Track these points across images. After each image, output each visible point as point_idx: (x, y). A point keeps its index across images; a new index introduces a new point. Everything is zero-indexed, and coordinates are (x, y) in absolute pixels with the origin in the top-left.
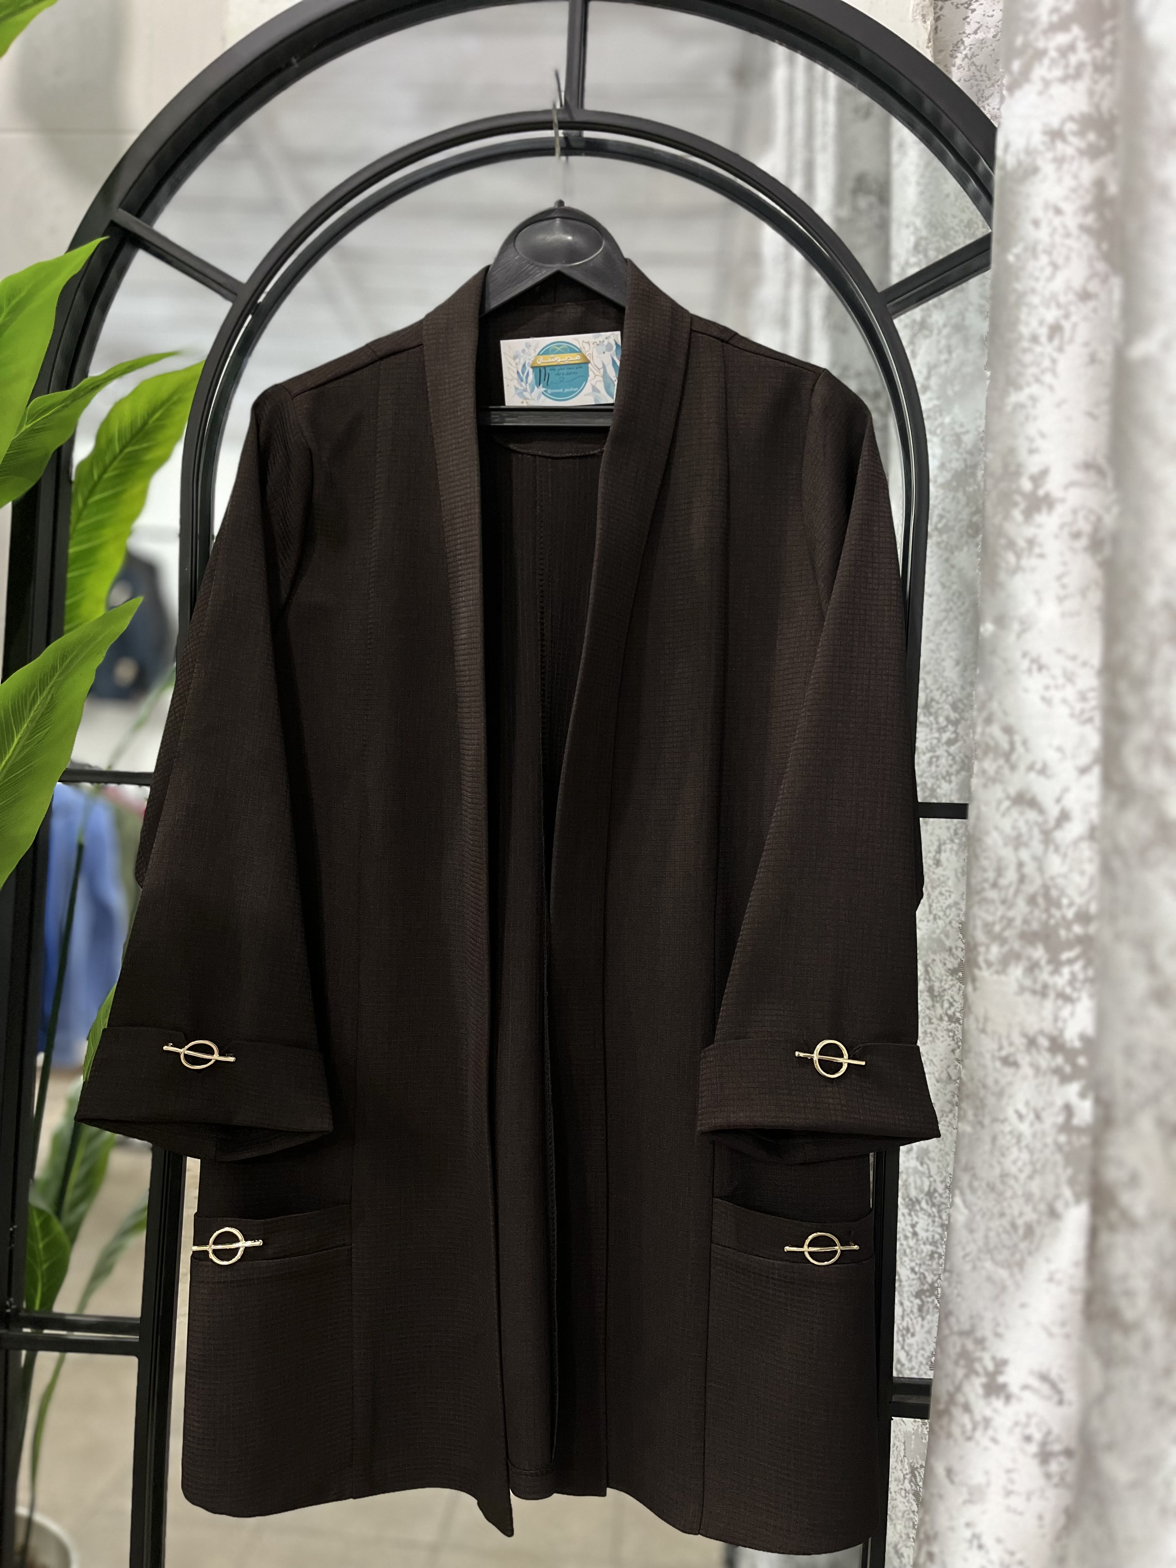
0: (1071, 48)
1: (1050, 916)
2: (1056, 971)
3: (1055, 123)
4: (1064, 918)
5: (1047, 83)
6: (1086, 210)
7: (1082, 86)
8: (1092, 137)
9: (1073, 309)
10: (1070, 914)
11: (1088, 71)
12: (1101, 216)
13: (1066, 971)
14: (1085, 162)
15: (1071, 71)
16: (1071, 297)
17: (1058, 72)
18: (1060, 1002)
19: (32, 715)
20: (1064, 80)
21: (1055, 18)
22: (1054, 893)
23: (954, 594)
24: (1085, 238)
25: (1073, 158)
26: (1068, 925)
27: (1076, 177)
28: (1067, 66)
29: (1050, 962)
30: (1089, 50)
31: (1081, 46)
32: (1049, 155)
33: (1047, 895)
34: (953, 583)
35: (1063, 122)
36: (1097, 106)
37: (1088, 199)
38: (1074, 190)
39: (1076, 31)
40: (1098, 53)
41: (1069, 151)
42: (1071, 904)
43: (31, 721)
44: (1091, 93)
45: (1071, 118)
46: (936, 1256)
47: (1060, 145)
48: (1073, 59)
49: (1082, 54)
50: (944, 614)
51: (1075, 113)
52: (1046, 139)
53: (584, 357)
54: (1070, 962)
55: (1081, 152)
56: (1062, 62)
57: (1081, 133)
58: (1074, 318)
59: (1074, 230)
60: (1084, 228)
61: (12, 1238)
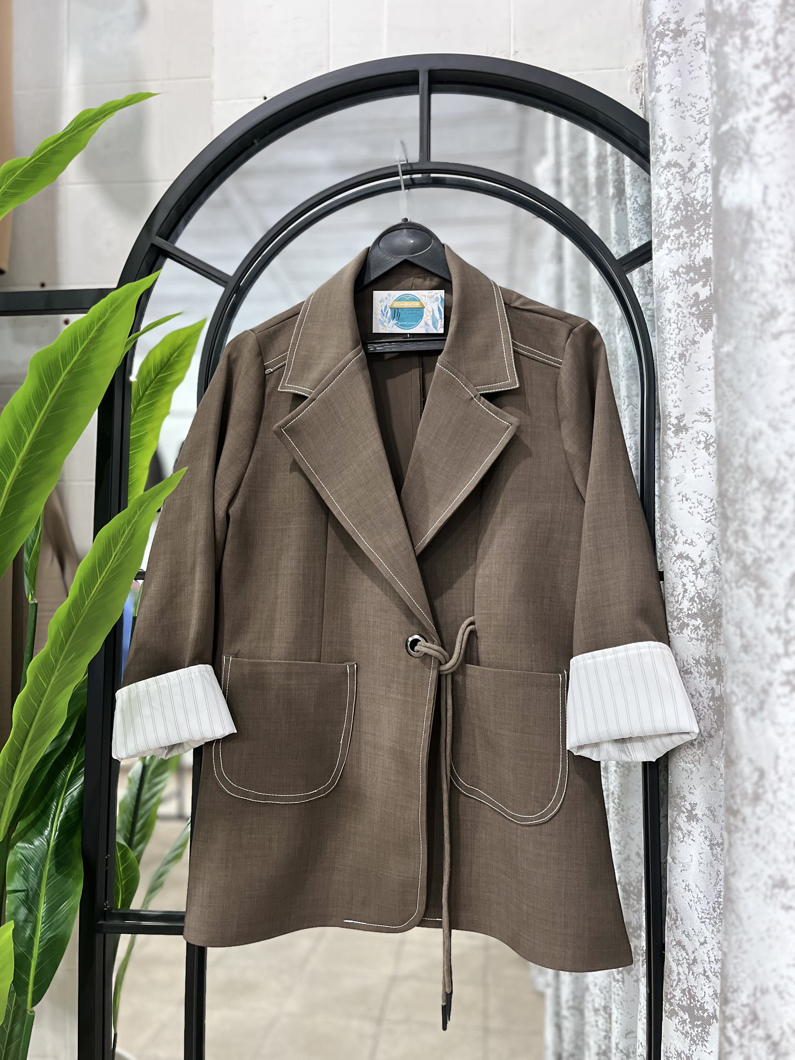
19: (122, 540)
43: (122, 544)
53: (422, 304)
61: (107, 863)
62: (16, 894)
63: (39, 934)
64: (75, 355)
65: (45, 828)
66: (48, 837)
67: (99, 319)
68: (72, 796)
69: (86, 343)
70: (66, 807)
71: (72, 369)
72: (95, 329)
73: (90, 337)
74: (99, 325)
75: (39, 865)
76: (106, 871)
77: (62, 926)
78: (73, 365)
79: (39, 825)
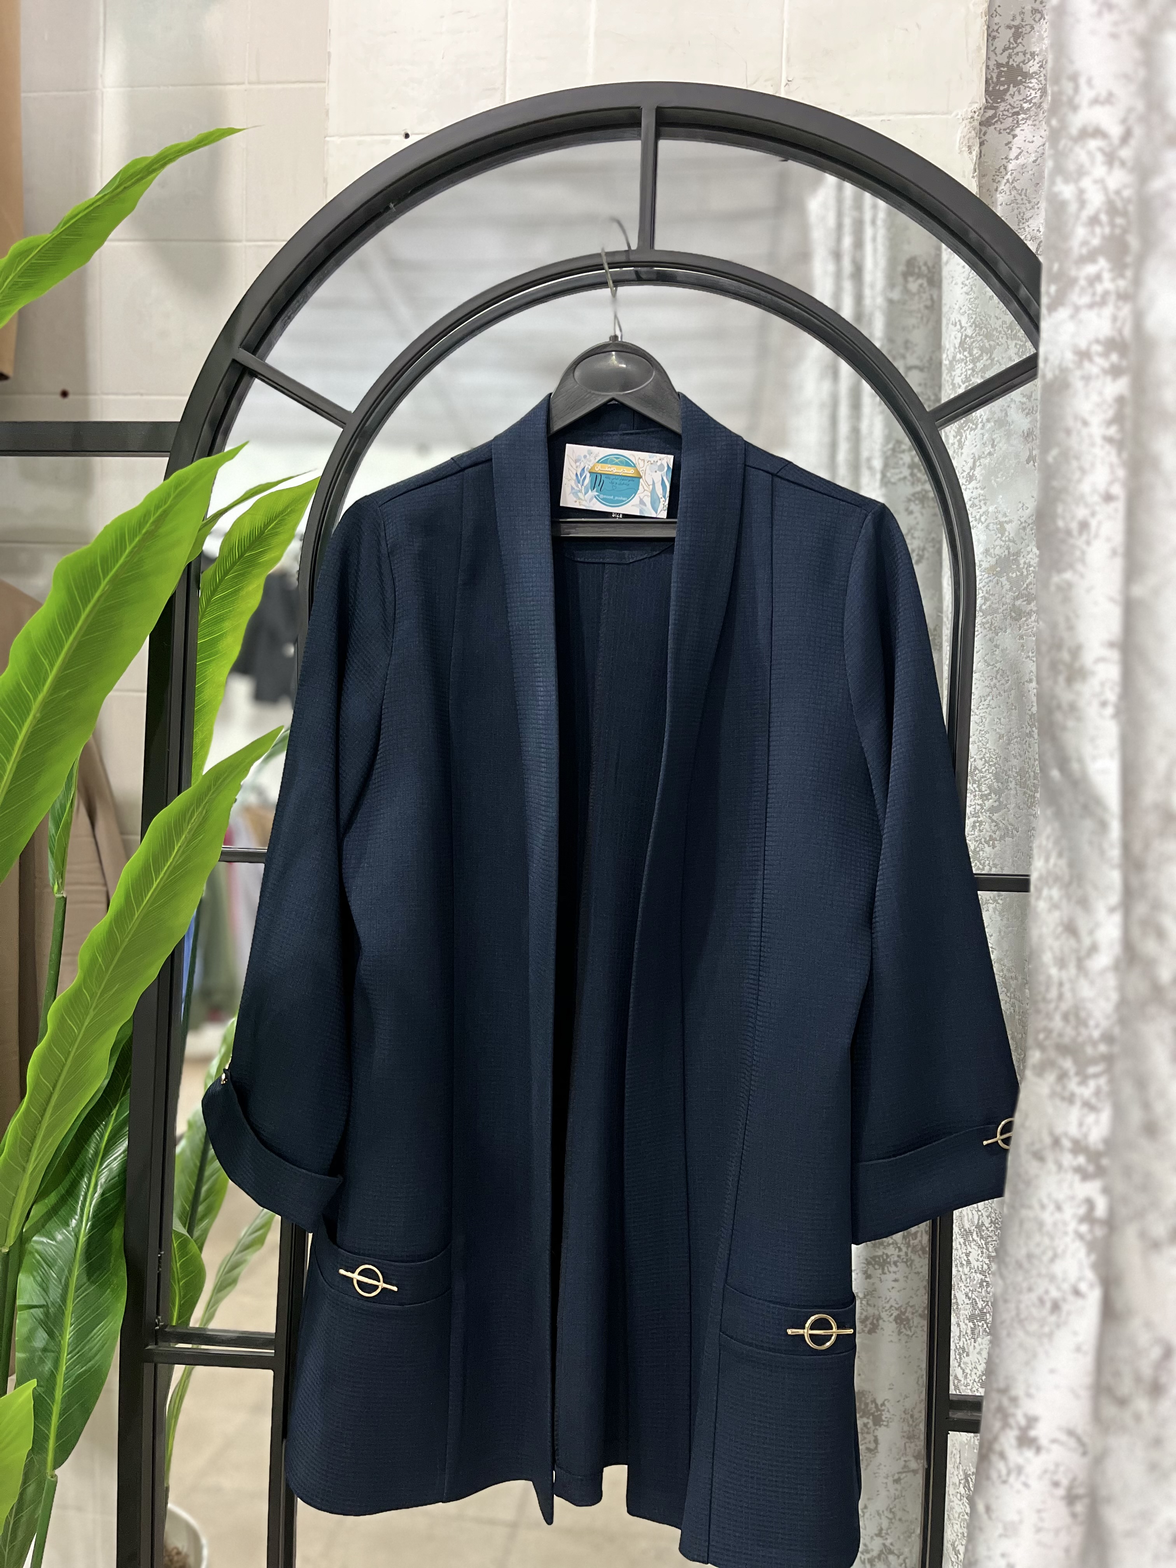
0: (1098, 278)
1: (1079, 1034)
2: (1083, 1082)
3: (1083, 345)
4: (1090, 1037)
5: (1077, 309)
6: (1109, 423)
7: (1108, 311)
8: (1114, 357)
9: (1097, 508)
10: (1096, 1034)
11: (1112, 298)
12: (1122, 429)
13: (1092, 1084)
14: (1109, 379)
15: (1098, 299)
16: (1096, 498)
17: (1086, 300)
18: (1086, 1110)
19: (189, 827)
20: (1091, 306)
21: (1084, 251)
22: (1083, 1014)
23: (997, 672)
24: (1108, 447)
25: (1097, 377)
26: (1095, 1044)
27: (1101, 393)
28: (1094, 294)
29: (1077, 1074)
30: (1113, 280)
31: (1106, 276)
32: (1078, 373)
33: (1077, 1016)
34: (997, 662)
35: (1090, 344)
36: (1120, 332)
37: (1110, 413)
38: (1098, 405)
39: (1102, 263)
40: (1122, 283)
41: (1095, 370)
42: (1097, 1026)
43: (189, 833)
44: (1115, 319)
45: (1097, 341)
46: (985, 1284)
47: (1086, 364)
48: (1099, 288)
49: (1107, 284)
50: (988, 690)
51: (1101, 337)
52: (1076, 358)
54: (1096, 1076)
55: (1105, 372)
56: (1090, 291)
57: (1106, 355)
58: (1099, 517)
59: (1099, 441)
60: (1109, 440)
61: (159, 1262)
62: (32, 1311)
63: (63, 1368)
64: (121, 555)
65: (72, 1217)
66: (77, 1229)
67: (157, 507)
68: (111, 1170)
69: (137, 539)
70: (101, 1186)
71: (116, 575)
72: (151, 521)
73: (144, 531)
74: (157, 515)
75: (63, 1270)
76: (159, 1275)
77: (97, 1358)
78: (117, 571)
79: (62, 1212)
